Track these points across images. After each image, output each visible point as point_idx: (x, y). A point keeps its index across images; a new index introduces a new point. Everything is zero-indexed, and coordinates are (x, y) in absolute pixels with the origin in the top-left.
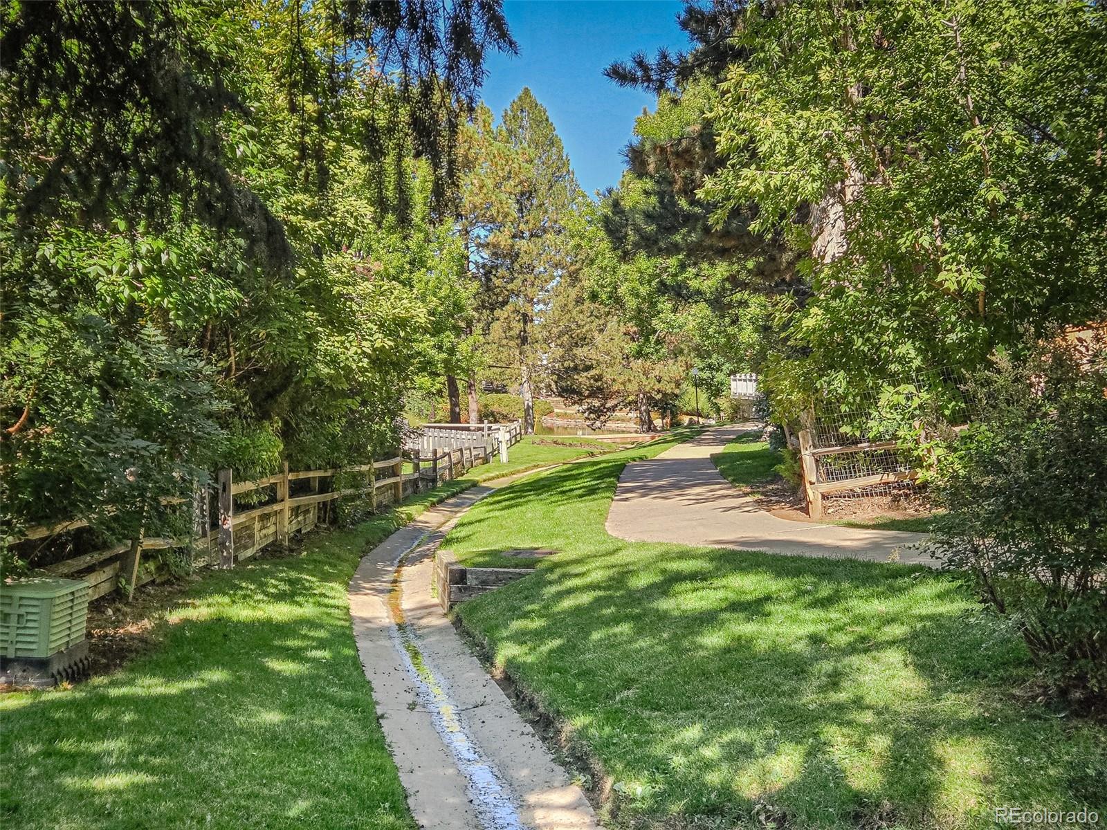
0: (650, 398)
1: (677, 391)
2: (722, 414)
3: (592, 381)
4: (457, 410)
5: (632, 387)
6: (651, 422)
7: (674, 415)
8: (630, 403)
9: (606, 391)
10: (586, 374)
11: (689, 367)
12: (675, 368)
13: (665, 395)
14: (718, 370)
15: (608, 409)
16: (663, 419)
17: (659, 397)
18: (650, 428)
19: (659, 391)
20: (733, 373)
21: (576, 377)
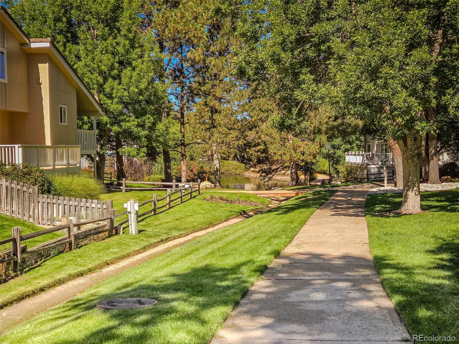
0: (297, 165)
1: (314, 161)
2: (340, 175)
3: (259, 154)
4: (169, 171)
5: (286, 158)
6: (298, 178)
7: (311, 174)
8: (285, 167)
9: (271, 160)
10: (254, 148)
11: (321, 146)
12: (313, 146)
13: (307, 163)
14: (338, 149)
15: (273, 171)
16: (305, 176)
17: (303, 164)
18: (297, 182)
19: (303, 161)
20: (347, 150)
21: (247, 150)
